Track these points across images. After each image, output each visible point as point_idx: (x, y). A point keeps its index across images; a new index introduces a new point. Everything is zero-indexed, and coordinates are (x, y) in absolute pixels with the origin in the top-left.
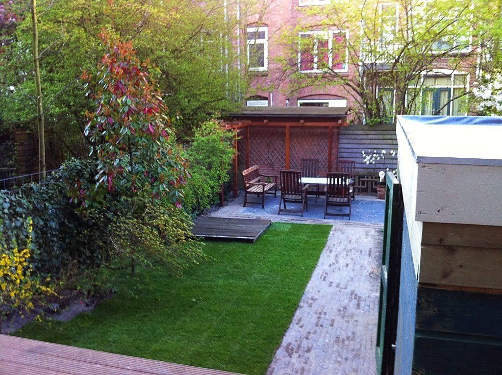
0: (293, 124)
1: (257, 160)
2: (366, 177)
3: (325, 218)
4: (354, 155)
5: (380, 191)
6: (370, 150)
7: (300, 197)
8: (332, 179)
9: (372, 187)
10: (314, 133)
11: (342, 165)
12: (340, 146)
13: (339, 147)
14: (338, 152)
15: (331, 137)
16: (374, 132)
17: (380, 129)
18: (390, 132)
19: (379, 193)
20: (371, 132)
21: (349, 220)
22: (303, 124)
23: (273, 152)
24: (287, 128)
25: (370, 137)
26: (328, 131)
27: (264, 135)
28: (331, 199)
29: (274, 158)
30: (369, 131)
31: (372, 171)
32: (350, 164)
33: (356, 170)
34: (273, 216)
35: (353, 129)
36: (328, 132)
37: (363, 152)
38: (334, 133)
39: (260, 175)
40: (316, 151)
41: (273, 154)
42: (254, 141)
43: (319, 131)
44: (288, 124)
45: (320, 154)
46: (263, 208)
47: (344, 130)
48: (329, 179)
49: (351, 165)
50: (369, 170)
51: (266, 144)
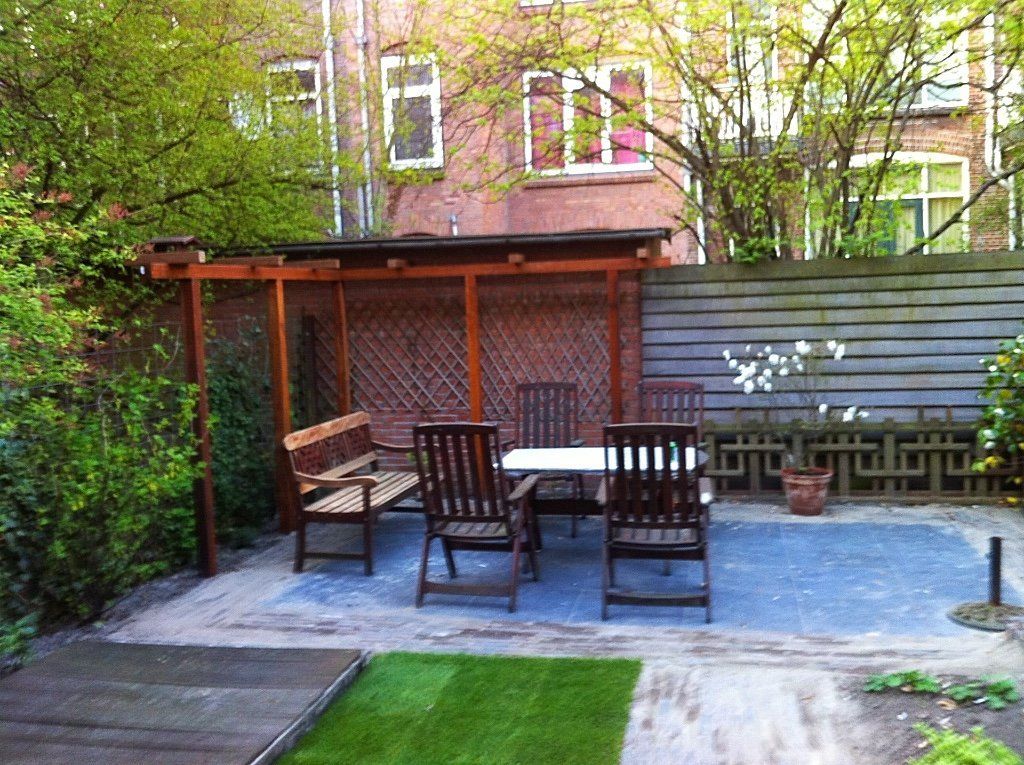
0: (487, 269)
1: (379, 395)
2: (740, 439)
3: (605, 617)
4: (695, 366)
5: (795, 486)
6: (748, 347)
7: (503, 531)
8: (628, 451)
9: (762, 474)
10: (557, 297)
11: (660, 403)
12: (648, 337)
13: (645, 341)
14: (642, 359)
15: (615, 307)
16: (759, 287)
17: (777, 274)
18: (811, 282)
19: (791, 494)
20: (748, 287)
21: (708, 621)
22: (518, 265)
23: (428, 367)
24: (467, 284)
25: (747, 303)
26: (603, 289)
27: (395, 312)
28: (626, 535)
29: (434, 388)
30: (740, 284)
31: (759, 416)
32: (687, 397)
33: (708, 415)
34: (394, 611)
35: (687, 279)
36: (604, 292)
37: (726, 354)
38: (625, 294)
39: (375, 447)
40: (568, 356)
41: (429, 375)
42: (367, 335)
43: (577, 289)
44: (470, 271)
45: (584, 369)
46: (369, 572)
47: (658, 284)
48: (612, 451)
49: (692, 400)
50: (752, 415)
51: (404, 341)
